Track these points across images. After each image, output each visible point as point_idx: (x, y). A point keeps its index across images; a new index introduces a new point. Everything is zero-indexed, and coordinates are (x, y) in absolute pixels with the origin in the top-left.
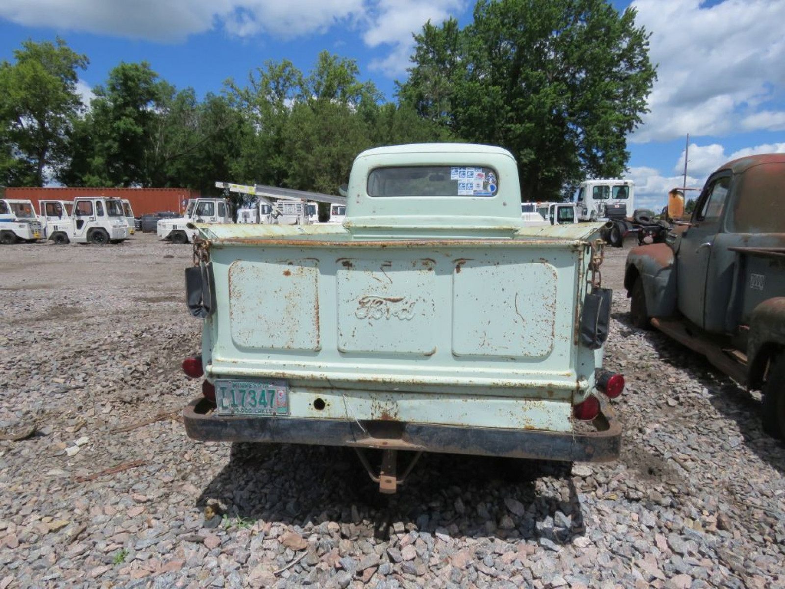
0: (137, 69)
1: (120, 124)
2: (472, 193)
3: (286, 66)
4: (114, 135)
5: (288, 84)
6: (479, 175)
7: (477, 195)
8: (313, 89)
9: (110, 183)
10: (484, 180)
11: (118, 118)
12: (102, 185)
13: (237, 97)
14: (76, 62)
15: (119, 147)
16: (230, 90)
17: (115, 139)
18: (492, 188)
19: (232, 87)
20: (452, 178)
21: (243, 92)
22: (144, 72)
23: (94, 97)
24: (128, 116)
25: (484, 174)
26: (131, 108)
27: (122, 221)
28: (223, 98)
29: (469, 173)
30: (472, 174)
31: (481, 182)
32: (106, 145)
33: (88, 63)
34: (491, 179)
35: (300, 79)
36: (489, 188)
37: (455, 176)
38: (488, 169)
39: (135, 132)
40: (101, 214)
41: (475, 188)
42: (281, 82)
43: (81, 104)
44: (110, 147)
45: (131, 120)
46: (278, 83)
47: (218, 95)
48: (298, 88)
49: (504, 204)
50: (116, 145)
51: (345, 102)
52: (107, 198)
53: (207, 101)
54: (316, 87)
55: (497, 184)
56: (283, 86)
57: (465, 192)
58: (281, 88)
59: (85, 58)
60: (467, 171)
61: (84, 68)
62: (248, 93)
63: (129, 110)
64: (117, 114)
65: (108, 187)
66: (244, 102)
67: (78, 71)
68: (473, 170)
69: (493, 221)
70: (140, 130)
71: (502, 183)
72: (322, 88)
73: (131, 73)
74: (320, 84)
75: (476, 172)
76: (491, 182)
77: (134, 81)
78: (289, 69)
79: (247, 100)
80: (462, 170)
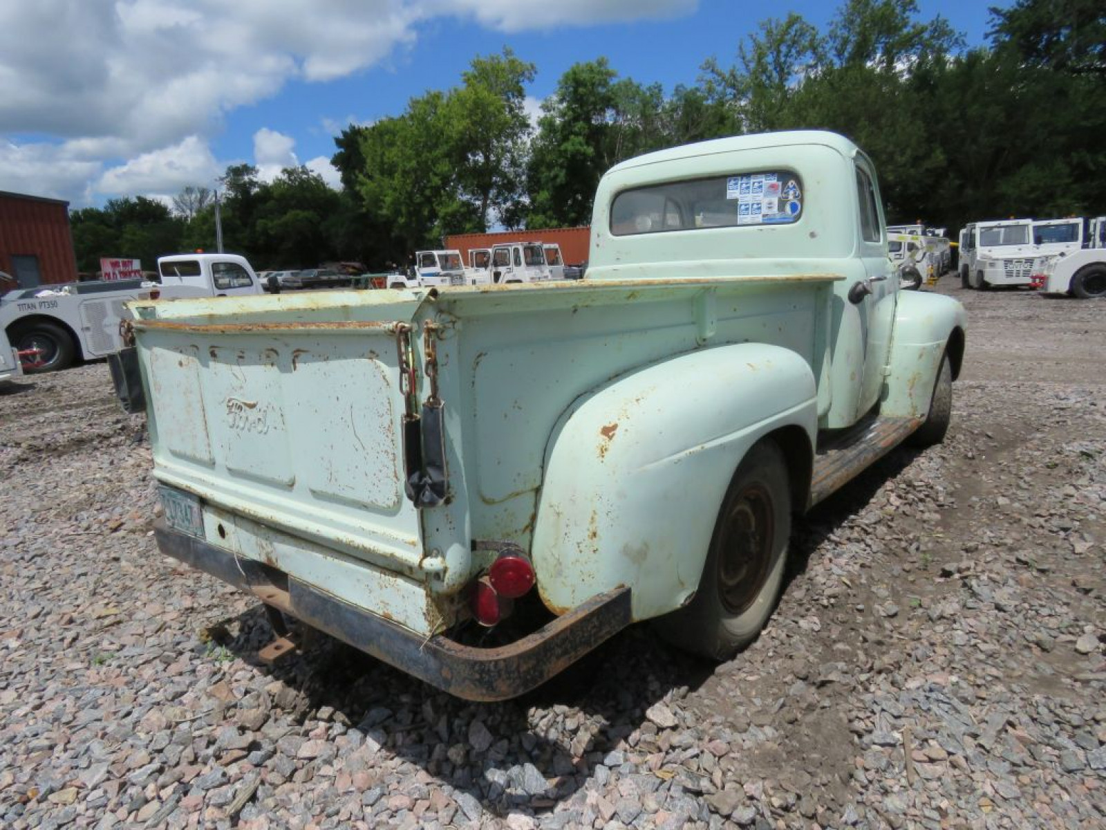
0: (591, 70)
1: (568, 146)
2: (759, 219)
3: (791, 24)
4: (561, 161)
5: (793, 51)
6: (772, 186)
7: (768, 221)
8: (834, 52)
9: (555, 223)
10: (779, 194)
11: (565, 139)
12: (547, 226)
13: (719, 85)
14: (523, 74)
15: (567, 174)
16: (709, 76)
17: (562, 166)
18: (794, 207)
19: (713, 71)
20: (728, 197)
21: (727, 75)
22: (600, 73)
23: (542, 114)
24: (577, 134)
25: (780, 183)
26: (581, 123)
27: (542, 272)
28: (697, 89)
29: (756, 184)
30: (760, 187)
31: (775, 201)
32: (552, 174)
33: (536, 72)
34: (791, 192)
35: (812, 41)
36: (788, 208)
37: (733, 192)
38: (786, 175)
39: (584, 154)
40: (517, 263)
41: (764, 211)
42: (784, 49)
43: (528, 126)
44: (556, 177)
45: (581, 139)
46: (779, 52)
47: (690, 86)
48: (809, 53)
49: (812, 235)
50: (562, 174)
51: (890, 62)
52: (526, 243)
53: (675, 99)
54: (839, 47)
55: (802, 200)
56: (786, 56)
57: (748, 219)
58: (783, 59)
59: (532, 67)
60: (752, 181)
61: (531, 80)
62: (734, 77)
63: (580, 125)
64: (566, 132)
65: (552, 227)
66: (729, 90)
67: (525, 85)
68: (762, 179)
69: (794, 266)
70: (590, 150)
71: (808, 197)
72: (850, 48)
73: (585, 76)
74: (845, 42)
75: (767, 182)
76: (791, 197)
77: (585, 86)
78: (797, 26)
79: (733, 86)
80: (745, 180)
